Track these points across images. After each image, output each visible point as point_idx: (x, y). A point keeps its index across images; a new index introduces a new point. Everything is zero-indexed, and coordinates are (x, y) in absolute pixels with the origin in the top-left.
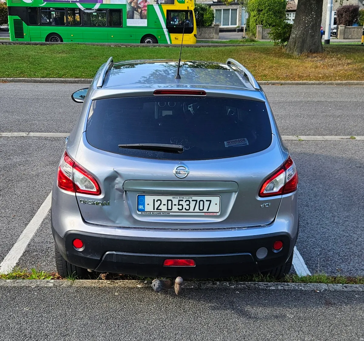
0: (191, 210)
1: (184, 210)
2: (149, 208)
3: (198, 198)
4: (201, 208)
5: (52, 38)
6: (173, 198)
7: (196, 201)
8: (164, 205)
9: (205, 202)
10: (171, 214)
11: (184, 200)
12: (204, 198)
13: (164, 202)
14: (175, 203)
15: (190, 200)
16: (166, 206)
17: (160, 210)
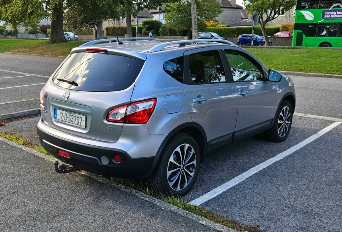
0: (74, 122)
1: (71, 122)
2: (58, 117)
3: (77, 115)
4: (78, 122)
5: (324, 44)
6: (67, 113)
7: (76, 117)
8: (64, 116)
9: (80, 118)
10: (66, 123)
11: (71, 115)
12: (80, 116)
13: (64, 115)
14: (68, 116)
15: (74, 115)
16: (64, 117)
17: (62, 119)
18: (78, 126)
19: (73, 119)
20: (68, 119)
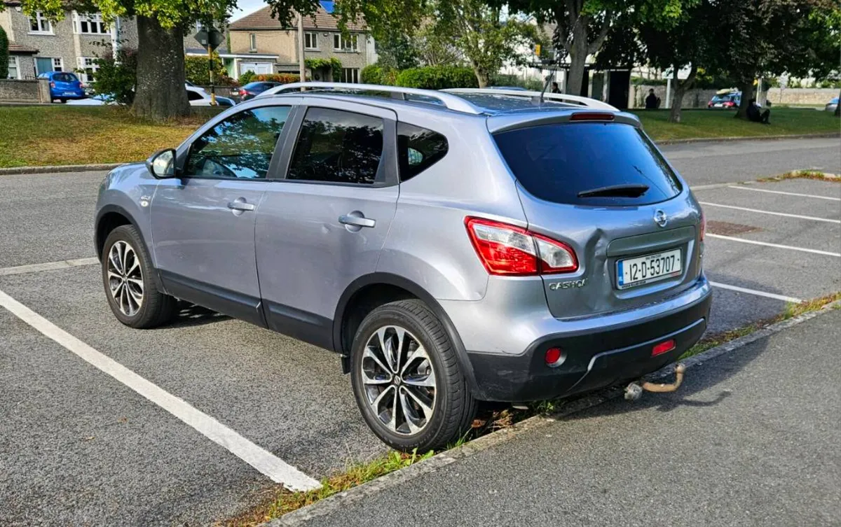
0: (661, 273)
1: (655, 275)
2: (627, 278)
3: (665, 255)
4: (668, 268)
6: (646, 259)
7: (663, 259)
9: (670, 259)
10: (647, 282)
11: (655, 259)
12: (669, 254)
13: (639, 267)
14: (648, 265)
15: (660, 258)
16: (641, 272)
17: (637, 278)
18: (670, 276)
19: (658, 266)
20: (649, 272)
